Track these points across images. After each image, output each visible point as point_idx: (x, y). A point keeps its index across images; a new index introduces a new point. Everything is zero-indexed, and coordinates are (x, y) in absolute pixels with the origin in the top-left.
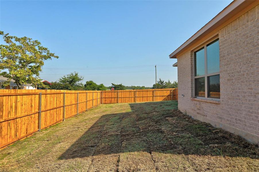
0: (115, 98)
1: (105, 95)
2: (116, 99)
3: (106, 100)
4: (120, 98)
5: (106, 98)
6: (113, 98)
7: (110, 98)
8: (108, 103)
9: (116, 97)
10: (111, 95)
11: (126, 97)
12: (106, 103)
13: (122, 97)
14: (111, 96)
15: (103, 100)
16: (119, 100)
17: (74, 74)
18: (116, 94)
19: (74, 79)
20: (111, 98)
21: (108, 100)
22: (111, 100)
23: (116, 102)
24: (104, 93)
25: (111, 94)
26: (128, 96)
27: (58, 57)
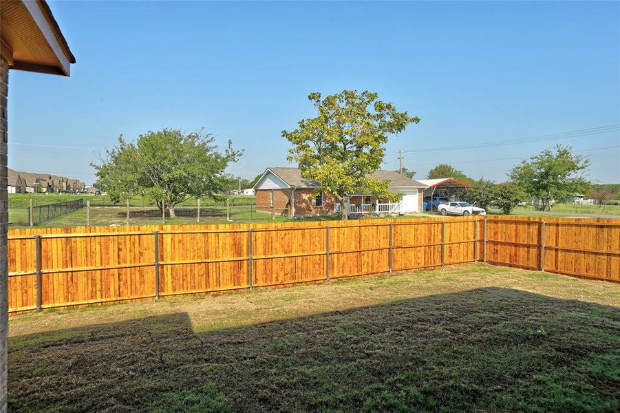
0: (528, 246)
1: (496, 234)
2: (533, 252)
3: (497, 251)
4: (550, 248)
5: (496, 243)
6: (524, 246)
7: (511, 244)
8: (505, 265)
9: (535, 243)
10: (513, 234)
11: (580, 252)
12: (499, 261)
13: (560, 246)
14: (516, 237)
15: (488, 249)
16: (548, 259)
17: (555, 153)
18: (536, 232)
19: (550, 168)
20: (516, 245)
21: (504, 253)
22: (513, 254)
23: (533, 264)
24: (493, 225)
25: (516, 230)
26: (589, 248)
27: (417, 120)
